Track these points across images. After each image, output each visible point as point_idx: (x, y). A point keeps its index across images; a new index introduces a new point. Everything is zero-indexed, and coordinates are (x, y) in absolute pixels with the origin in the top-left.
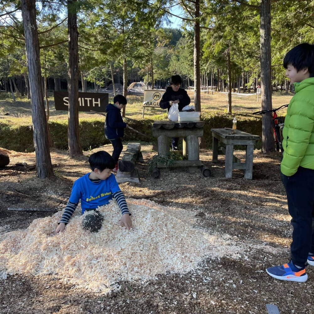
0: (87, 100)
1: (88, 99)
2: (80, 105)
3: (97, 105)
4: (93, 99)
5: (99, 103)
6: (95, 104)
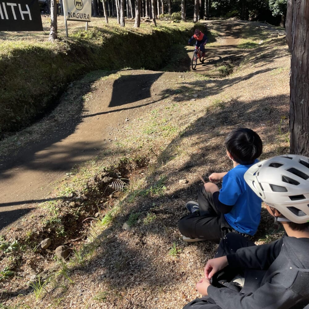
0: (10, 6)
1: (12, 5)
2: (3, 18)
3: (26, 16)
4: (19, 5)
5: (28, 12)
6: (24, 14)
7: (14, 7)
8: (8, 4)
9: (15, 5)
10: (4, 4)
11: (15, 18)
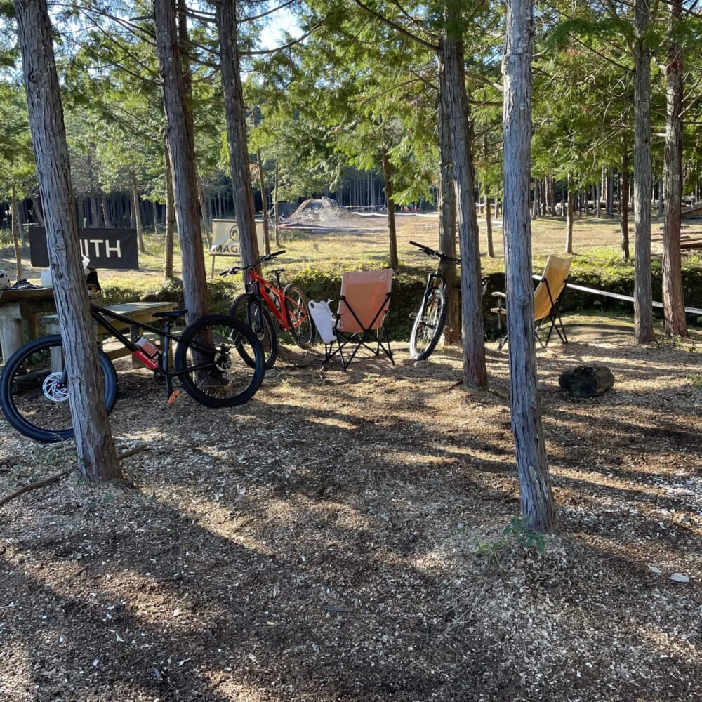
0: (94, 244)
1: (97, 242)
3: (114, 253)
5: (118, 249)
6: (111, 252)
7: (99, 244)
8: (92, 241)
9: (102, 241)
10: (86, 241)
11: (98, 255)
